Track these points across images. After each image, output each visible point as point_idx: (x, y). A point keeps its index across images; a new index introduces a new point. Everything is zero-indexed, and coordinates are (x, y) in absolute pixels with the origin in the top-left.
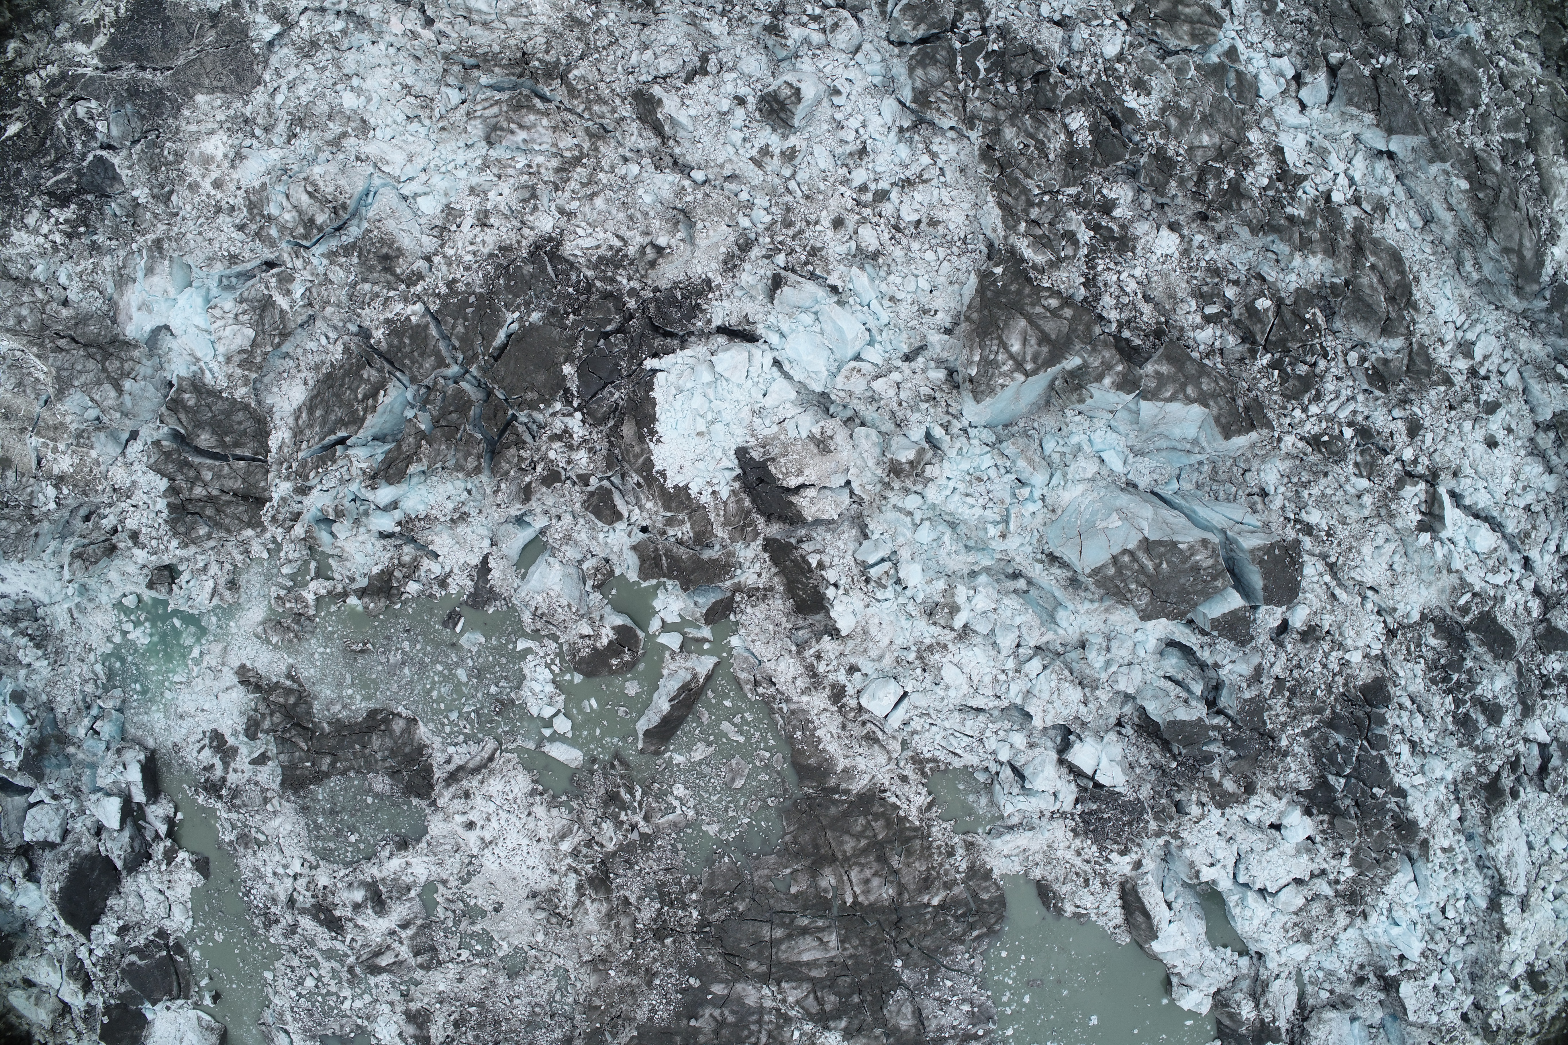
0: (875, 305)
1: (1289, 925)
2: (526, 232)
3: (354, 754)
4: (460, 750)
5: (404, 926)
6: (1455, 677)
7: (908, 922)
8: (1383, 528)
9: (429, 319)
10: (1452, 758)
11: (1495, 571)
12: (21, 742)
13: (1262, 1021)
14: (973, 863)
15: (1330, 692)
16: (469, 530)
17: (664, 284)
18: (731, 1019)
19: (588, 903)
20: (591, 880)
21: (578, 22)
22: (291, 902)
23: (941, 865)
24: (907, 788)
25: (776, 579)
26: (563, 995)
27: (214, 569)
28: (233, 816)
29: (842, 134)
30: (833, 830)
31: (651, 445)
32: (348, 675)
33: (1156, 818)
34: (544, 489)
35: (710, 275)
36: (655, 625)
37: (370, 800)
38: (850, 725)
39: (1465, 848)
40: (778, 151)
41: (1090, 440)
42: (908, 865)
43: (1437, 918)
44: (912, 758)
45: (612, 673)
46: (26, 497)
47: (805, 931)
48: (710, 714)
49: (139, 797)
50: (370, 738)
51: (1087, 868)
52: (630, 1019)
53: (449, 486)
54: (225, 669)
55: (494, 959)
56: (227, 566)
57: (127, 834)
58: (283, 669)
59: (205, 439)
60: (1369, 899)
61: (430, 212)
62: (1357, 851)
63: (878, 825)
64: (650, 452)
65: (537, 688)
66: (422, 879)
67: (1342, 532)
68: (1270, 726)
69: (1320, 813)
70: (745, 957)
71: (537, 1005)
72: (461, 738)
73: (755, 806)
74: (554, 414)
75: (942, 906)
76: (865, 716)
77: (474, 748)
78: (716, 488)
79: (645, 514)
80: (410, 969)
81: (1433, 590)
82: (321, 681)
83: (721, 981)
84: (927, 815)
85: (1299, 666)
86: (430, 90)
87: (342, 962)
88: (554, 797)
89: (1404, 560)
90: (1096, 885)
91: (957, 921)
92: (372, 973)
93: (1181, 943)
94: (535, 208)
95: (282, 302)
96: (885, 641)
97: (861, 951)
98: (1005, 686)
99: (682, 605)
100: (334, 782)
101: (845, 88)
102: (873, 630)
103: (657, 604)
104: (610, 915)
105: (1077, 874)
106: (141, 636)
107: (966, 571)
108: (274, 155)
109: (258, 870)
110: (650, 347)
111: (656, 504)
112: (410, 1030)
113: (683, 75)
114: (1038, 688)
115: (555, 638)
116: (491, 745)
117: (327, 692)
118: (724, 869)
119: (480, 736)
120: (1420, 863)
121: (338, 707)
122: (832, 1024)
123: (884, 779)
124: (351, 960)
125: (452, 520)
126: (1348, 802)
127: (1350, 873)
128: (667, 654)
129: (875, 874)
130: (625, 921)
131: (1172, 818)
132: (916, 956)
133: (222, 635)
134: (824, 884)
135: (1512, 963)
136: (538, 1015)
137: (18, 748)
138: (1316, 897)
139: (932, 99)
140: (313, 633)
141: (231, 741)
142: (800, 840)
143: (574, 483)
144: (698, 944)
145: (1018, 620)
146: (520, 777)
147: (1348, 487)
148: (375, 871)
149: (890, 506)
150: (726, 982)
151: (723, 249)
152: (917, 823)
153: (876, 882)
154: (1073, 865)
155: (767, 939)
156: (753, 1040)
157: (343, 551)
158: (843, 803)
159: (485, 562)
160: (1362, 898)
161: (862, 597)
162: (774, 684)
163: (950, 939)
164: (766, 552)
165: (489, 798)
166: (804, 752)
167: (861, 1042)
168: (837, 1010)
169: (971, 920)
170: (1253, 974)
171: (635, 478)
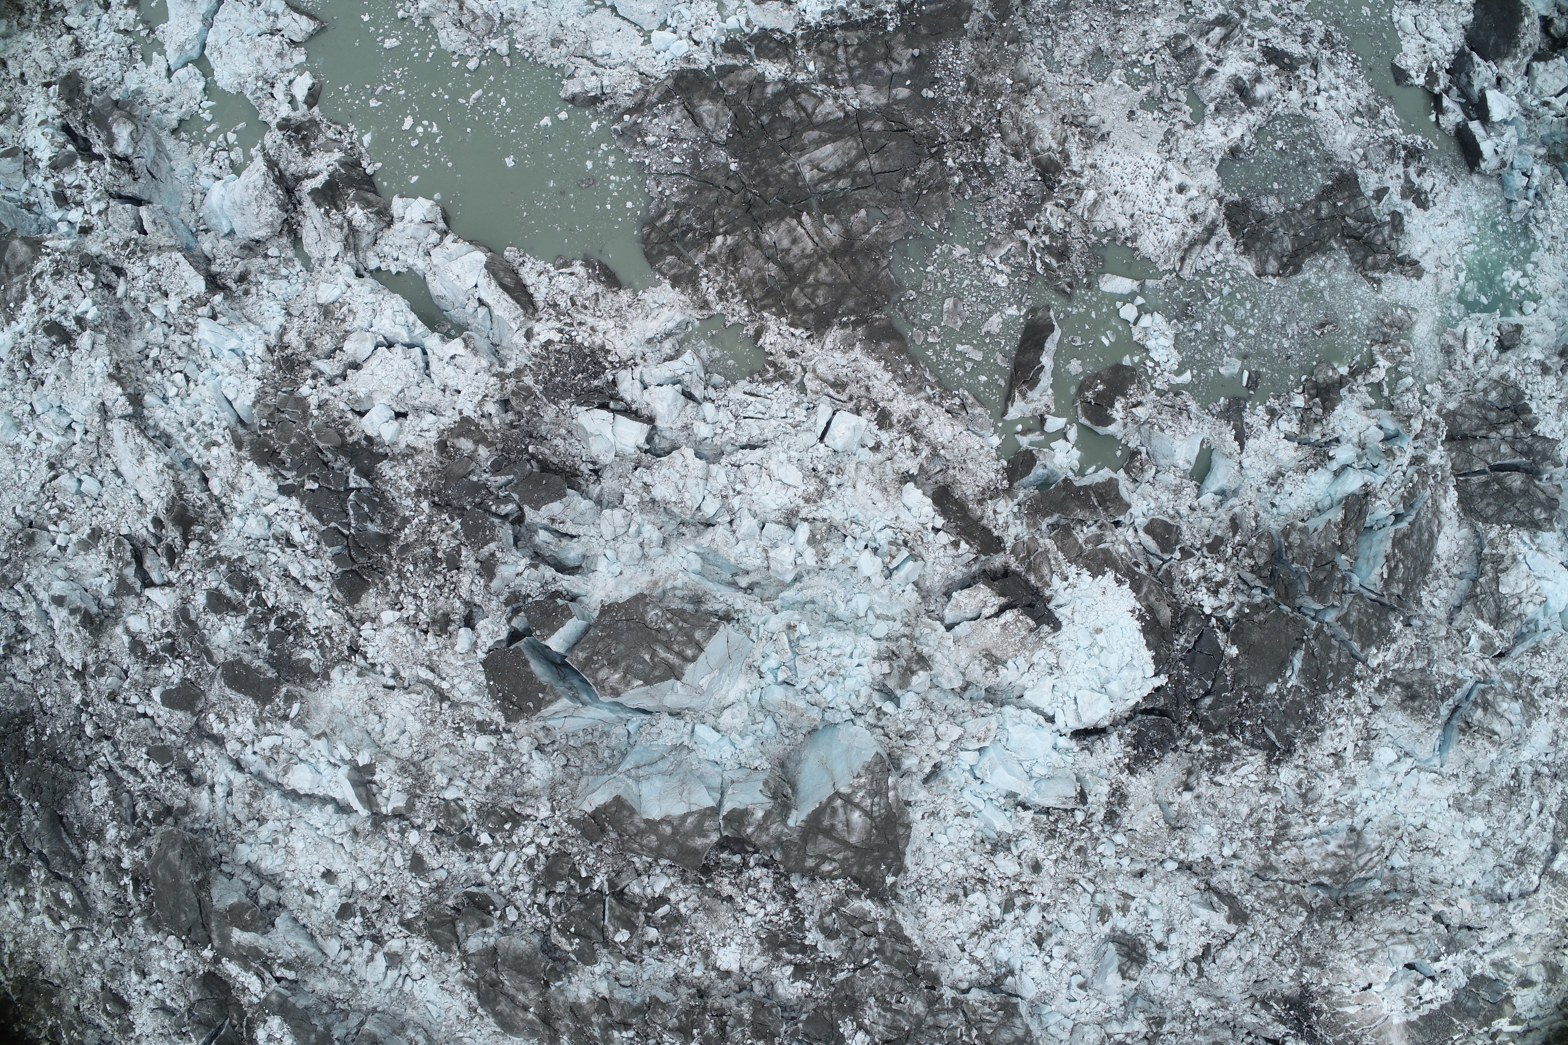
0: (980, 804)
1: (350, 319)
2: (1301, 762)
3: (1302, 226)
4: (1212, 259)
5: (1210, 73)
6: (272, 627)
7: (740, 211)
8: (406, 754)
9: (1362, 655)
10: (241, 542)
11: (276, 748)
13: (338, 209)
15: (399, 572)
16: (1264, 471)
17: (1170, 756)
18: (880, 65)
19: (1054, 146)
20: (1058, 169)
21: (1315, 963)
22: (1315, 66)
23: (726, 278)
24: (787, 347)
25: (979, 513)
26: (1046, 45)
28: (1388, 133)
29: (1064, 950)
30: (844, 284)
31: (1139, 606)
33: (528, 389)
34: (1219, 533)
35: (1134, 780)
36: (1073, 434)
38: (863, 392)
39: (191, 451)
40: (1115, 914)
41: (733, 744)
42: (759, 269)
43: (190, 369)
44: (792, 378)
45: (1097, 376)
47: (838, 174)
48: (996, 364)
49: (1475, 127)
50: (1293, 246)
51: (579, 317)
52: (977, 39)
53: (1294, 506)
54: (1434, 270)
55: (1121, 64)
56: (1458, 367)
57: (1477, 88)
58: (1384, 287)
59: (1516, 481)
60: (272, 368)
61: (1382, 750)
62: (306, 415)
63: (803, 301)
64: (1138, 599)
65: (1162, 341)
66: (1208, 123)
67: (447, 735)
68: (445, 515)
69: (357, 443)
70: (888, 132)
71: (1066, 29)
72: (1213, 271)
74: (1232, 604)
75: (710, 237)
76: (850, 405)
77: (1200, 265)
78: (1065, 584)
79: (1121, 538)
80: (1192, 32)
81: (328, 708)
83: (902, 101)
84: (757, 325)
85: (441, 588)
86: (1418, 857)
87: (1253, 19)
88: (1115, 240)
89: (370, 728)
90: (563, 302)
91: (690, 226)
92: (1224, 17)
93: (456, 267)
94: (1299, 785)
95: (1485, 626)
96: (860, 486)
97: (776, 169)
98: (732, 479)
99: (1056, 460)
100: (1311, 194)
101: (1076, 992)
102: (877, 494)
103: (1076, 453)
104: (1030, 138)
105: (586, 308)
107: (806, 578)
108: (1526, 754)
109: (1352, 88)
110: (1166, 696)
111: (1116, 552)
113: (1213, 950)
114: (701, 487)
115: (1161, 393)
116: (1186, 273)
120: (233, 420)
121: (1328, 266)
122: (780, 87)
123: (812, 350)
124: (1246, 25)
126: (338, 465)
127: (305, 390)
131: (513, 393)
132: (720, 179)
133: (1443, 302)
134: (835, 227)
135: (94, 344)
136: (1062, 19)
138: (331, 356)
139: (1000, 1013)
140: (1369, 329)
141: (1410, 204)
142: (872, 265)
143: (1193, 547)
144: (937, 133)
145: (741, 547)
146: (1151, 249)
147: (463, 784)
148: (1252, 118)
149: (899, 618)
150: (897, 102)
151: (1131, 807)
152: (765, 314)
153: (786, 243)
154: (593, 316)
155: (872, 156)
156: (851, 50)
157: (1368, 416)
158: (844, 314)
159: (1242, 446)
160: (280, 368)
161: (905, 526)
162: (948, 411)
163: (690, 206)
164: (998, 538)
165: (1173, 221)
166: (897, 354)
167: (745, 76)
168: (780, 103)
169: (676, 231)
170: (361, 254)
171: (1142, 570)
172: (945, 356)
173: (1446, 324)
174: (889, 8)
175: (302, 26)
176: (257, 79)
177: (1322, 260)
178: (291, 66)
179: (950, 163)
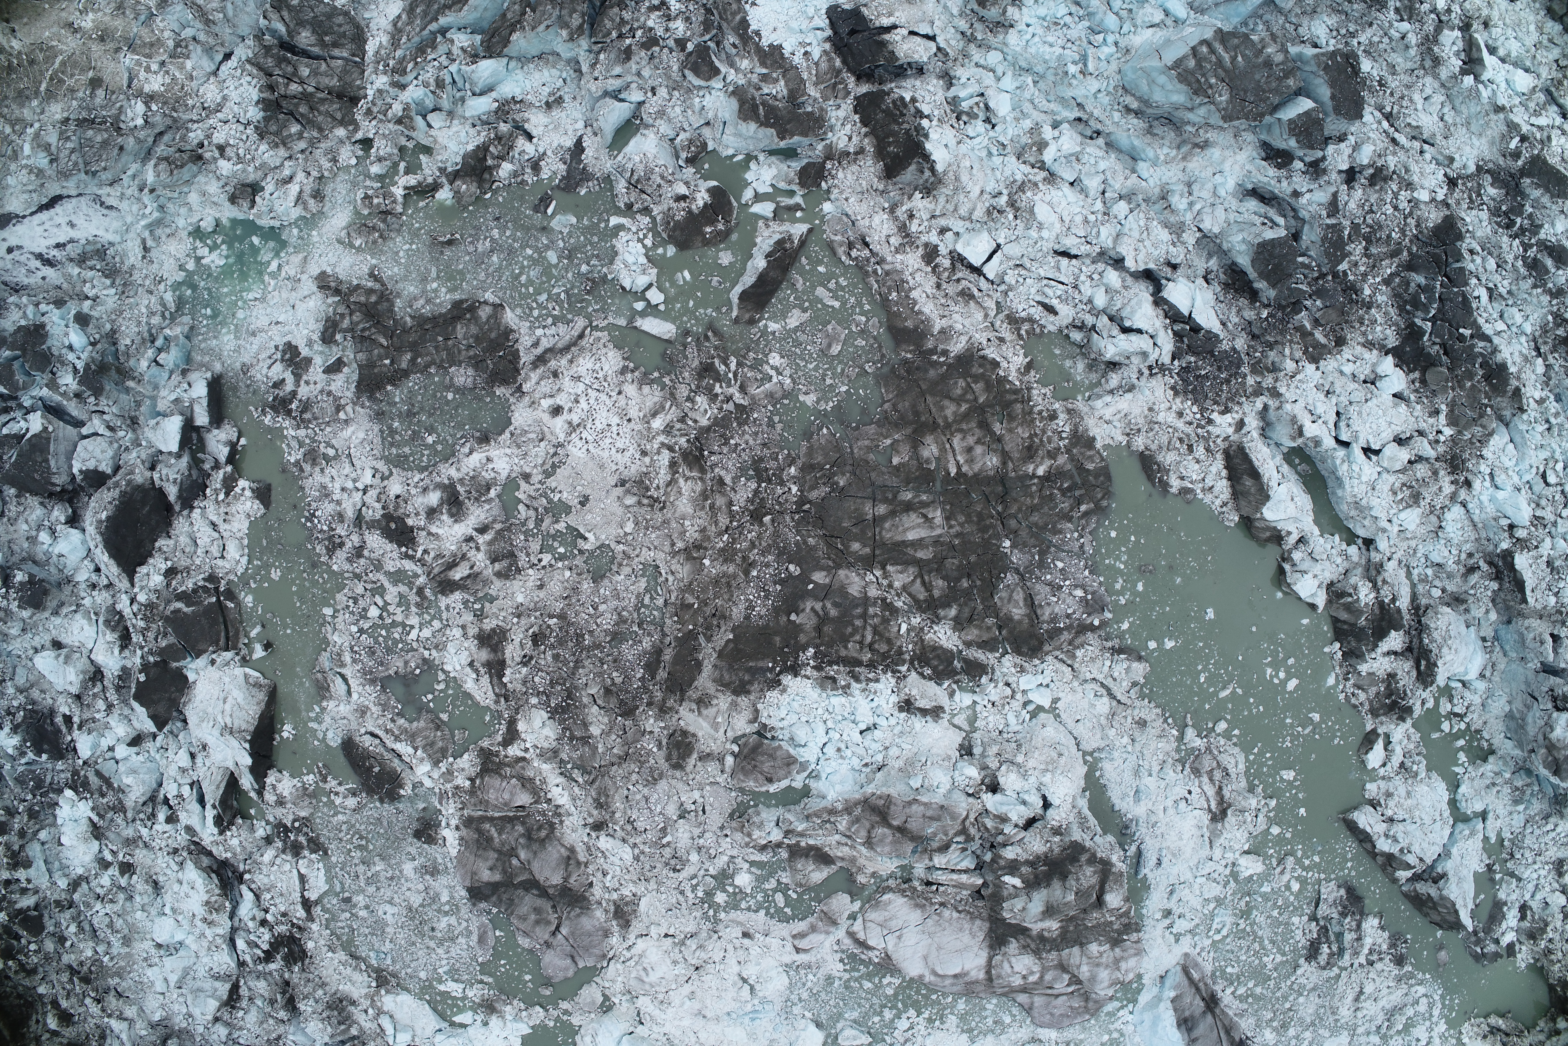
1: (1398, 485)
3: (436, 348)
4: (548, 332)
5: (482, 530)
6: (1519, 220)
7: (1014, 494)
8: (1428, 80)
10: (1529, 310)
11: (1537, 114)
12: (80, 365)
13: (1381, 604)
14: (1076, 426)
15: (1405, 236)
16: (563, 114)
18: (833, 612)
19: (681, 481)
20: (686, 455)
22: (359, 520)
23: (1044, 432)
24: (1004, 348)
25: (866, 141)
26: (652, 598)
27: (300, 176)
28: (302, 433)
30: (933, 395)
31: (747, 7)
32: (434, 269)
33: (1254, 371)
34: (643, 53)
36: (748, 195)
37: (450, 396)
38: (944, 286)
39: (1556, 405)
42: (1010, 431)
43: (1539, 486)
44: (1008, 317)
45: (707, 243)
46: (114, 111)
47: (908, 507)
49: (202, 418)
50: (455, 328)
51: (1189, 430)
52: (725, 618)
53: (546, 73)
54: (304, 277)
55: (579, 561)
56: (315, 174)
57: (185, 460)
58: (367, 271)
60: (1470, 465)
62: (1452, 406)
63: (978, 387)
64: (745, 12)
65: (631, 260)
66: (504, 474)
67: (1393, 83)
68: (1351, 278)
69: (1411, 371)
70: (846, 536)
71: (624, 610)
73: (853, 372)
75: (1047, 478)
76: (959, 275)
77: (562, 329)
78: (808, 49)
79: (740, 76)
80: (487, 583)
81: (1484, 140)
82: (405, 278)
83: (822, 569)
84: (1026, 378)
85: (1371, 211)
87: (410, 585)
88: (645, 374)
89: (1452, 113)
90: (1200, 451)
91: (1063, 495)
92: (443, 593)
93: (1291, 511)
96: (976, 191)
97: (968, 528)
98: (1095, 230)
99: (774, 171)
100: (413, 381)
102: (964, 178)
103: (749, 176)
104: (704, 496)
105: (1181, 440)
106: (215, 260)
107: (1049, 122)
109: (325, 488)
111: (752, 60)
112: (484, 655)
114: (1127, 227)
115: (648, 210)
116: (581, 323)
117: (411, 289)
118: (823, 441)
119: (570, 316)
120: (1514, 421)
121: (422, 302)
122: (942, 613)
123: (981, 338)
124: (422, 580)
125: (547, 103)
126: (1437, 347)
127: (1448, 432)
128: (761, 223)
129: (978, 442)
130: (720, 501)
131: (1268, 372)
132: (1024, 534)
133: (304, 245)
134: (925, 453)
136: (625, 621)
137: (75, 370)
138: (1420, 459)
140: (399, 231)
141: (305, 352)
142: (900, 406)
143: (671, 51)
144: (798, 523)
145: (1102, 165)
146: (611, 354)
147: (1392, 31)
148: (453, 472)
149: (972, 64)
150: (827, 569)
152: (1017, 385)
153: (979, 450)
154: (1176, 430)
155: (870, 517)
156: (858, 637)
157: (435, 141)
158: (942, 364)
159: (579, 142)
160: (1463, 462)
161: (954, 131)
162: (867, 245)
163: (1057, 515)
164: (856, 112)
165: (578, 379)
166: (900, 313)
167: (973, 634)
168: (947, 596)
169: (1077, 493)
170: (1363, 562)
171: (731, 39)
172: (852, 300)
173: (309, 222)
174: (809, 671)
175: (1365, 819)
176: (1416, 774)
177: (427, 310)
178: (1380, 782)
179: (794, 489)
